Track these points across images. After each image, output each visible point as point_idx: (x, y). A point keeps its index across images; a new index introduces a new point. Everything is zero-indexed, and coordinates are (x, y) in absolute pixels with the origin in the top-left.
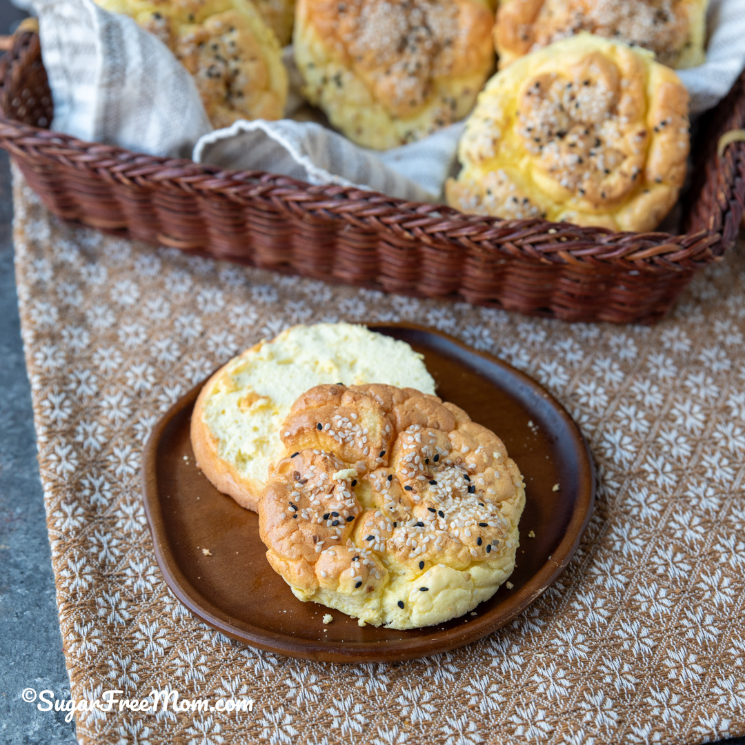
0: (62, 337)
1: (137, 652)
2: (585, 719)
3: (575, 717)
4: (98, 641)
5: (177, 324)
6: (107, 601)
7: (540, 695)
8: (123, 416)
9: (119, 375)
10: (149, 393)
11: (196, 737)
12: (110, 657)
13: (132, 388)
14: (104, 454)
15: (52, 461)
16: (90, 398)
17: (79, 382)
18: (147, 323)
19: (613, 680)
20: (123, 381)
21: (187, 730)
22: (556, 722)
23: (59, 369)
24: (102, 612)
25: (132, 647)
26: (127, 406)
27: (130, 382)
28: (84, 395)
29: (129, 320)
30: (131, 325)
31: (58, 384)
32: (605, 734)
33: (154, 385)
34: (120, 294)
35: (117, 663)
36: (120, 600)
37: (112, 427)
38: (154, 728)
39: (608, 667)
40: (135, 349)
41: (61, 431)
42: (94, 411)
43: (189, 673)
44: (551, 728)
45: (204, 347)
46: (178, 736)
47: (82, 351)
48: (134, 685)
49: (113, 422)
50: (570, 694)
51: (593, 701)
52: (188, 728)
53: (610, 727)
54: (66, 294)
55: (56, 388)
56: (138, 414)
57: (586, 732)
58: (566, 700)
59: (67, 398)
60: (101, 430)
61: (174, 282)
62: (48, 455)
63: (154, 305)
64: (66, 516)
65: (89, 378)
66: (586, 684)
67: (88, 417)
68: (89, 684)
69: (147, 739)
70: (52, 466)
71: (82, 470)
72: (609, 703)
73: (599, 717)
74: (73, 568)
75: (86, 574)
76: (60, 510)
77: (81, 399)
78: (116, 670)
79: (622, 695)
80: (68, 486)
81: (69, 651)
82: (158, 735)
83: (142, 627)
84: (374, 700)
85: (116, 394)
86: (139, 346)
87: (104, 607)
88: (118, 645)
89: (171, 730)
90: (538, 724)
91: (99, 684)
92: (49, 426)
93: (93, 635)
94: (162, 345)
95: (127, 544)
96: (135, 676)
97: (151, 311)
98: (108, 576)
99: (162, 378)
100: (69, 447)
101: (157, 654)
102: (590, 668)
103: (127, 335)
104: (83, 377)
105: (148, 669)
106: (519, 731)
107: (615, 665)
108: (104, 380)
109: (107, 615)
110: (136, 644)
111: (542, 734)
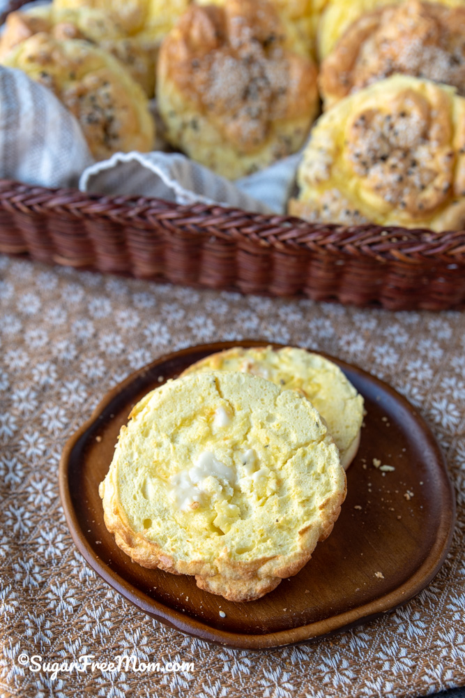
1: (50, 611)
2: (441, 655)
3: (433, 653)
4: (15, 603)
5: (73, 328)
6: (22, 567)
7: (401, 635)
8: (32, 408)
9: (27, 372)
10: (52, 387)
11: (104, 686)
12: (26, 617)
13: (38, 383)
14: (16, 440)
18: (48, 328)
20: (30, 377)
21: (96, 680)
22: (417, 658)
24: (18, 577)
25: (45, 607)
26: (34, 399)
27: (36, 378)
29: (32, 326)
30: (34, 330)
33: (56, 380)
34: (25, 305)
35: (33, 622)
36: (34, 566)
37: (22, 417)
38: (67, 680)
39: (455, 605)
40: (40, 350)
42: (6, 403)
43: (96, 628)
44: (413, 663)
45: (97, 347)
46: (88, 686)
48: (48, 641)
49: (23, 413)
50: (426, 634)
51: (446, 639)
52: (97, 678)
56: (44, 405)
57: (444, 666)
58: (424, 639)
60: (12, 419)
61: (69, 294)
63: (54, 313)
66: (438, 624)
68: (9, 643)
69: (62, 691)
72: (460, 638)
73: (453, 652)
75: (4, 544)
78: (32, 628)
82: (71, 686)
83: (53, 588)
85: (24, 388)
86: (42, 348)
87: (20, 572)
88: (33, 605)
89: (82, 681)
90: (402, 660)
91: (17, 642)
93: (10, 597)
94: (62, 346)
95: (38, 516)
96: (49, 632)
97: (51, 318)
98: (23, 545)
99: (63, 374)
101: (67, 611)
102: (440, 608)
103: (32, 339)
105: (60, 625)
106: (386, 667)
108: (14, 377)
109: (22, 579)
110: (48, 604)
111: (406, 669)
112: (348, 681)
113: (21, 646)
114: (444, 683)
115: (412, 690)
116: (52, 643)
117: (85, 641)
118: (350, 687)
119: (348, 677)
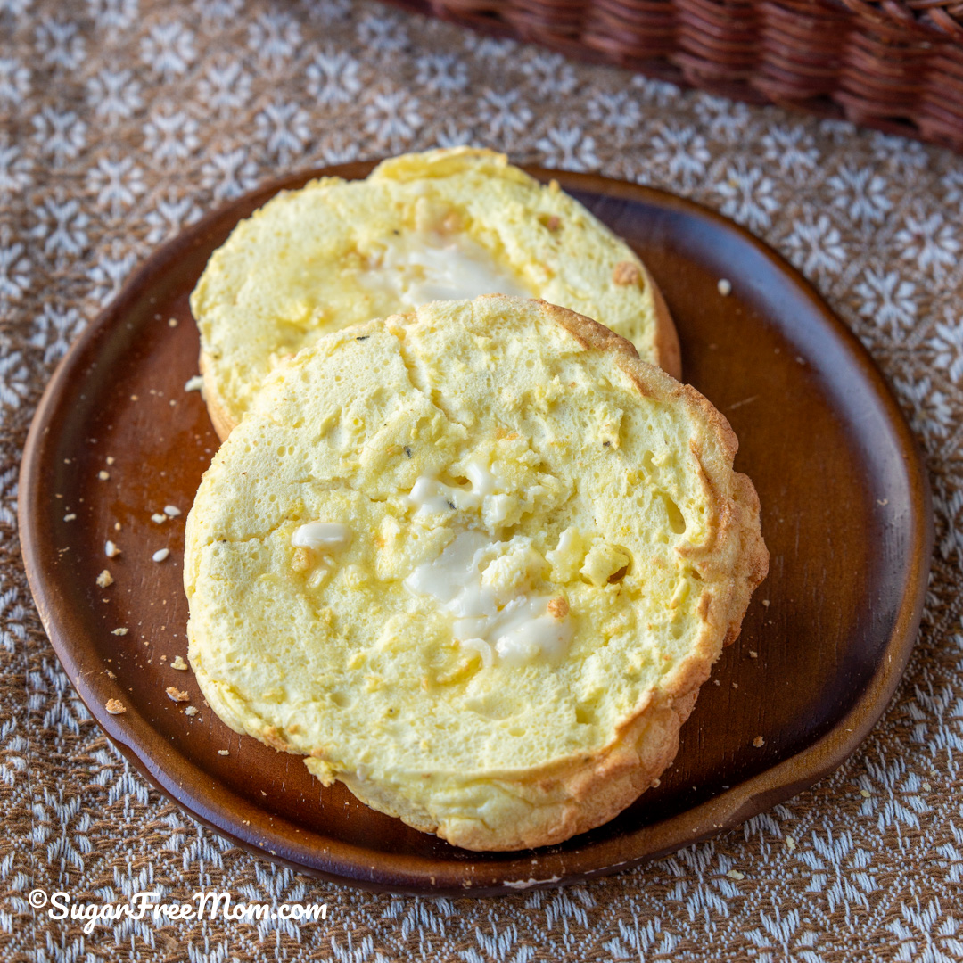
0: (33, 130)
1: (95, 792)
4: (18, 762)
5: (262, 121)
6: (48, 682)
9: (134, 219)
12: (38, 798)
16: (71, 259)
17: (53, 226)
18: (204, 114)
20: (141, 232)
23: (17, 195)
24: (35, 703)
25: (85, 781)
28: (60, 252)
29: (169, 106)
31: (11, 225)
34: (159, 50)
35: (52, 813)
40: (173, 167)
42: (76, 287)
43: (193, 847)
47: (69, 161)
48: (78, 861)
54: (52, 42)
55: (6, 235)
59: (25, 255)
61: (266, 35)
63: (222, 79)
65: (73, 218)
67: (61, 299)
75: (14, 622)
77: (52, 260)
78: (46, 825)
84: (559, 941)
86: (182, 161)
87: (41, 693)
88: (59, 773)
94: (227, 164)
96: (84, 842)
97: (216, 90)
100: (16, 357)
101: (134, 799)
103: (162, 136)
104: (62, 214)
105: (111, 829)
108: (102, 225)
109: (44, 709)
110: (93, 775)
113: (15, 862)
116: (88, 867)
117: (164, 874)
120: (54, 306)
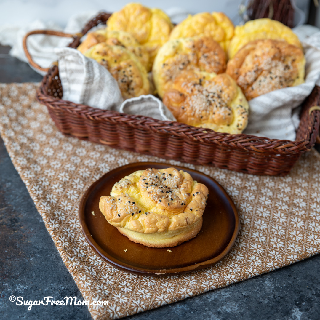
0: (31, 168)
1: (92, 265)
2: (251, 265)
4: (78, 262)
6: (76, 250)
7: (234, 260)
8: (61, 191)
9: (56, 177)
10: (68, 182)
12: (84, 267)
13: (62, 181)
14: (58, 204)
15: (42, 207)
16: (48, 186)
19: (256, 251)
20: (58, 179)
21: (118, 286)
22: (242, 267)
23: (34, 178)
24: (75, 254)
25: (89, 264)
26: (61, 187)
27: (61, 179)
29: (53, 160)
31: (35, 182)
32: (259, 267)
33: (70, 179)
34: (46, 152)
35: (87, 268)
36: (80, 250)
37: (58, 195)
39: (253, 247)
40: (58, 169)
41: (41, 198)
42: (50, 191)
45: (83, 164)
46: (116, 288)
47: (40, 171)
48: (95, 275)
49: (58, 193)
50: (244, 258)
51: (252, 259)
53: (260, 265)
54: (27, 154)
55: (35, 184)
56: (66, 190)
57: (253, 268)
58: (243, 260)
59: (40, 187)
60: (55, 196)
61: (66, 147)
62: (40, 205)
63: (61, 155)
64: (52, 224)
65: (45, 180)
66: (248, 254)
68: (81, 275)
69: (106, 290)
70: (43, 208)
71: (53, 209)
72: (257, 258)
73: (255, 263)
74: (61, 240)
75: (66, 242)
76: (50, 222)
77: (44, 187)
78: (87, 270)
79: (260, 255)
80: (51, 214)
81: (69, 267)
82: (110, 288)
83: (90, 257)
85: (56, 183)
86: (60, 168)
87: (75, 252)
89: (113, 286)
90: (236, 268)
91: (84, 275)
92: (37, 196)
93: (75, 260)
94: (68, 166)
95: (76, 231)
96: (94, 272)
98: (73, 242)
99: (72, 176)
100: (46, 203)
101: (99, 265)
102: (247, 249)
103: (54, 165)
104: (43, 179)
106: (231, 271)
107: (255, 246)
108: (51, 179)
109: (77, 254)
111: (238, 271)
112: (217, 277)
114: (253, 273)
115: (242, 277)
118: (218, 279)
119: (217, 276)
120: (48, 194)
